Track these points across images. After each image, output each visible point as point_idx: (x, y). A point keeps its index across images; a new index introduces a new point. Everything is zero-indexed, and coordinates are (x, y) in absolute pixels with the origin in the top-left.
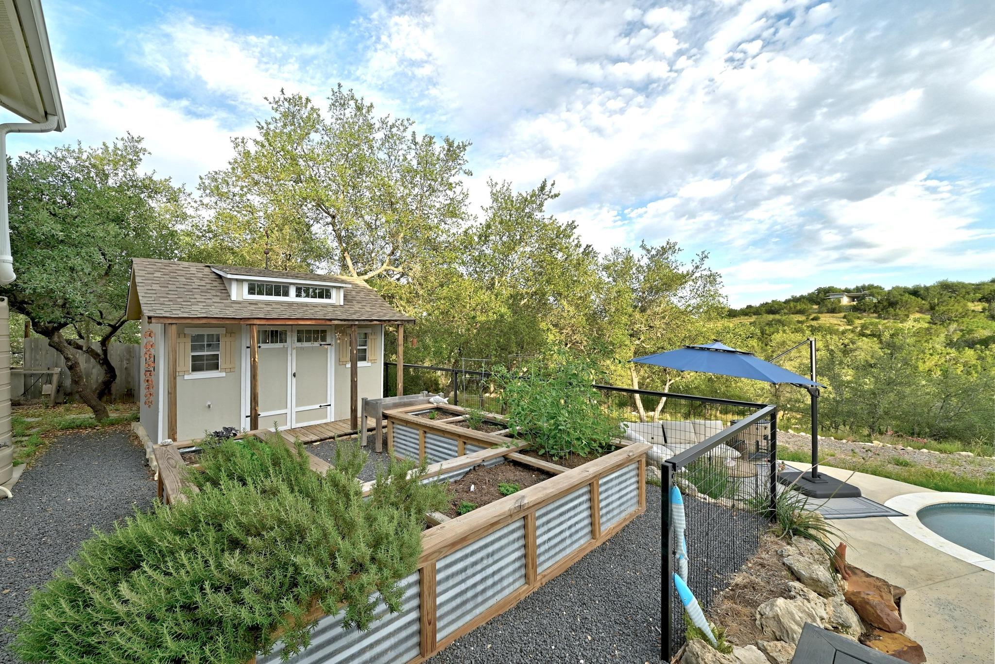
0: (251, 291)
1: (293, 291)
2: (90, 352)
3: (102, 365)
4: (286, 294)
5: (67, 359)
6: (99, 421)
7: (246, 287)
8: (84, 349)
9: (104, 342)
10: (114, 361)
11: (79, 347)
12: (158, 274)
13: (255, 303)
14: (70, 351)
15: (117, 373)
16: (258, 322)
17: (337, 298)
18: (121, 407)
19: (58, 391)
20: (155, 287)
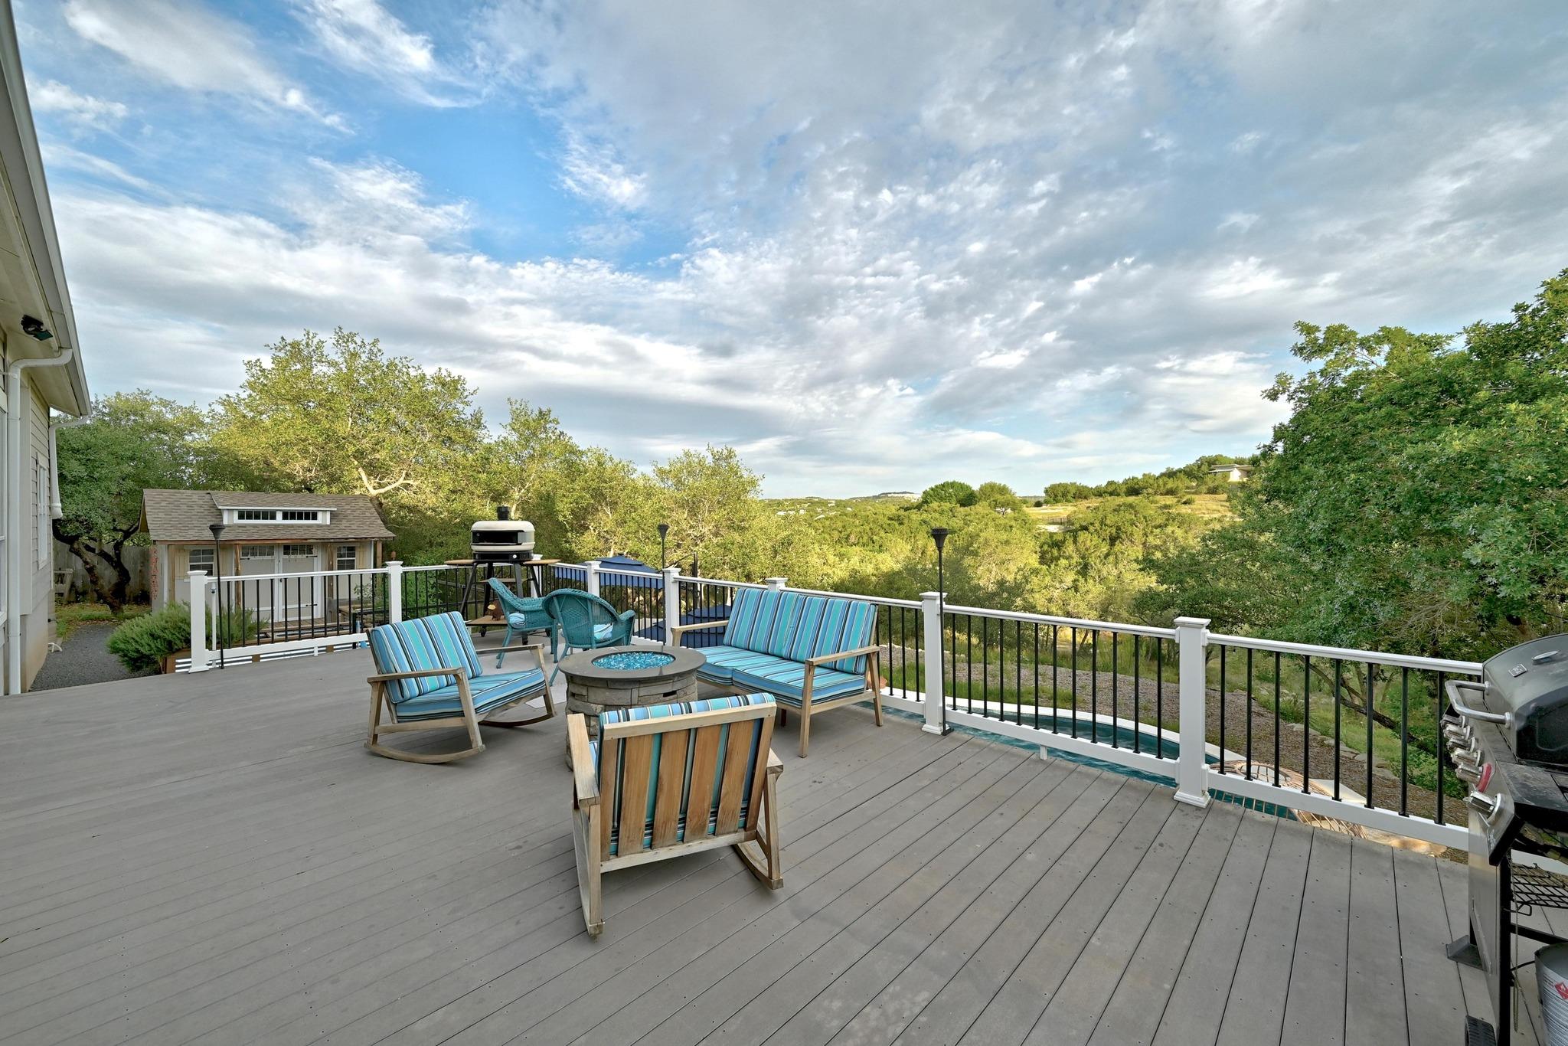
0: (241, 517)
1: (279, 516)
2: (103, 555)
3: (115, 568)
4: (273, 517)
5: (86, 563)
6: (115, 614)
7: (236, 515)
8: (97, 552)
9: (118, 546)
10: (128, 564)
11: (92, 550)
12: (164, 504)
13: (244, 526)
14: (90, 557)
15: (132, 576)
16: (240, 542)
17: (324, 519)
18: (135, 607)
19: (70, 590)
20: (161, 515)
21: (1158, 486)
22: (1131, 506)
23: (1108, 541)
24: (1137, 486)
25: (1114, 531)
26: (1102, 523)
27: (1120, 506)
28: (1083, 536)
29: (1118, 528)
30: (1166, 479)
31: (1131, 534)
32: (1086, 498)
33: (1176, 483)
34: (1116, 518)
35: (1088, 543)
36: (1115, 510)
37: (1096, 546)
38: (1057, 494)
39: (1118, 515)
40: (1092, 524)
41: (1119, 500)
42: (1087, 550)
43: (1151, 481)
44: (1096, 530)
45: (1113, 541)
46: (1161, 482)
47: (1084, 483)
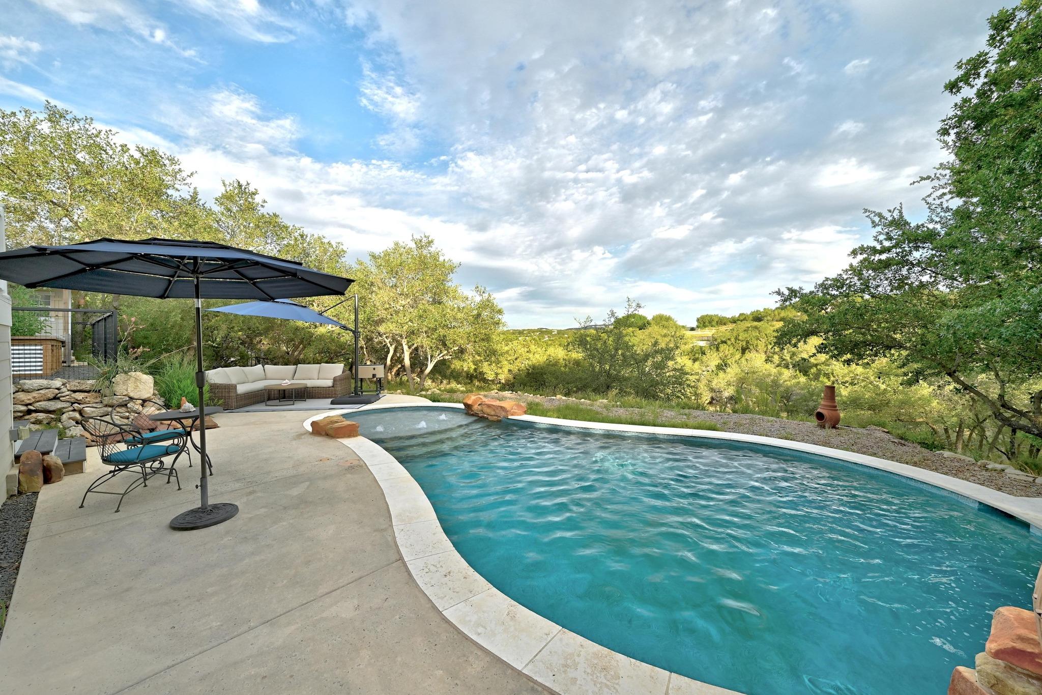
21: (775, 315)
22: (756, 328)
23: (741, 351)
24: (760, 316)
25: (744, 344)
26: (736, 338)
27: (748, 327)
28: (723, 347)
29: (748, 342)
30: (780, 311)
31: (757, 346)
32: (725, 324)
33: (787, 313)
34: (746, 335)
35: (727, 352)
36: (745, 331)
37: (732, 354)
38: (705, 322)
39: (747, 333)
40: (729, 339)
41: (748, 324)
42: (726, 356)
43: (770, 312)
44: (732, 344)
45: (743, 351)
46: (776, 312)
47: (724, 315)
